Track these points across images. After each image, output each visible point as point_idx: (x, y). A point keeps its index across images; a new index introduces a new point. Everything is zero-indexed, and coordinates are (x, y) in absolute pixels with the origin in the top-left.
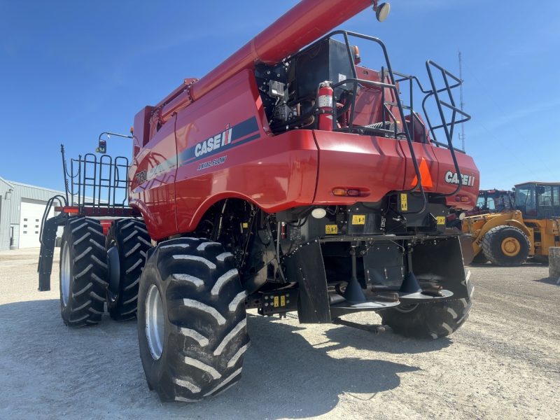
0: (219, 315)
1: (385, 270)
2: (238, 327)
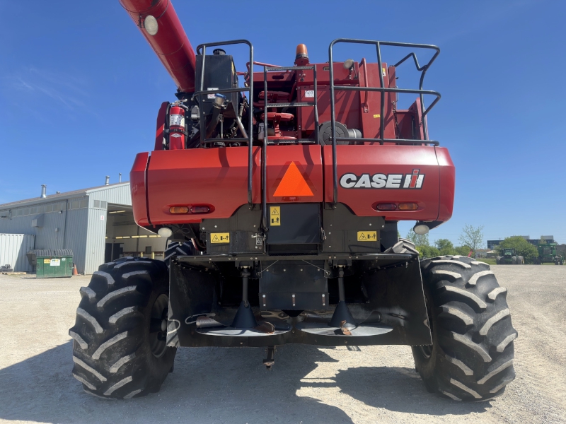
0: (98, 324)
1: (294, 296)
2: (116, 338)
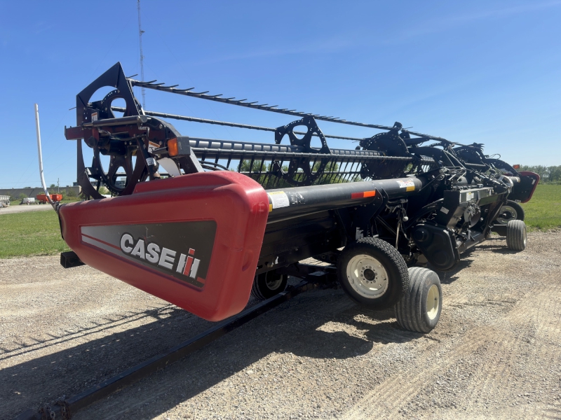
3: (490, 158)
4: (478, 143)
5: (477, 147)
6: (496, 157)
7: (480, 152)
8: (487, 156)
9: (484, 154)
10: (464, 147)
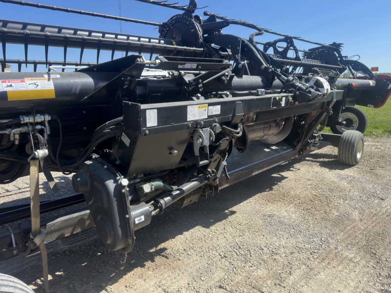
3: (349, 59)
4: (338, 43)
5: (336, 47)
6: (355, 59)
7: (339, 52)
8: (345, 57)
9: (343, 55)
10: (323, 47)
